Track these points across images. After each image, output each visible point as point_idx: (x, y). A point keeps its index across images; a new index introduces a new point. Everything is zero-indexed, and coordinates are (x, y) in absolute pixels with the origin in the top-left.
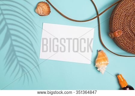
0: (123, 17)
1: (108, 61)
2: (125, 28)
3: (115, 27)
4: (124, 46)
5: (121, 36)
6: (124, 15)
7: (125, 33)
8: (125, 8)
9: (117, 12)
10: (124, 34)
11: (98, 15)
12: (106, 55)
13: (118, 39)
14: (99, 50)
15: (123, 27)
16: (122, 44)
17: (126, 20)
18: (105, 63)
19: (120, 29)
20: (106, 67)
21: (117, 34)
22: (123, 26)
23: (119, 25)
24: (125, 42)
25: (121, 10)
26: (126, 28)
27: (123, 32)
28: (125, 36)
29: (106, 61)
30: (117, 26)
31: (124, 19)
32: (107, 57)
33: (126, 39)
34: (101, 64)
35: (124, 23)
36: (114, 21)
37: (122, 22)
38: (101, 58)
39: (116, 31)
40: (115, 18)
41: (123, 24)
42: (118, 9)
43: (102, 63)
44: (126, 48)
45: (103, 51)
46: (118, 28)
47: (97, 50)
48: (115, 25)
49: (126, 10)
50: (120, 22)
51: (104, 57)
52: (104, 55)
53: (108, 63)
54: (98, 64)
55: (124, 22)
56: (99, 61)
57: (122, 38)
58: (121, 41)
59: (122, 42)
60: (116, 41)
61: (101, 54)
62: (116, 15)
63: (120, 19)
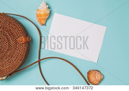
0: (14, 56)
1: (37, 13)
2: (15, 44)
3: (24, 47)
4: (18, 26)
5: (20, 37)
6: (14, 58)
7: (15, 40)
8: (11, 64)
9: (20, 62)
10: (17, 39)
11: (39, 62)
12: (38, 20)
13: (23, 34)
14: (44, 26)
15: (16, 45)
16: (20, 28)
17: (12, 52)
18: (40, 11)
19: (20, 44)
20: (40, 8)
21: (23, 40)
22: (16, 47)
23: (20, 48)
24: (17, 30)
25: (16, 63)
26: (13, 44)
27: (17, 40)
28: (15, 36)
29: (38, 14)
30: (22, 48)
31: (14, 53)
32: (37, 17)
33: (15, 33)
34: (44, 11)
35: (14, 49)
36: (24, 53)
37: (16, 51)
38: (43, 17)
39: (24, 43)
40: (23, 56)
41: (16, 48)
42: (18, 64)
43: (42, 13)
44: (16, 24)
45: (40, 24)
46: (21, 45)
47: (45, 26)
48: (24, 49)
49: (11, 63)
50: (18, 51)
51: (40, 18)
52: (40, 20)
53: (37, 11)
54: (47, 12)
55: (14, 51)
56: (45, 15)
57: (19, 35)
58: (21, 32)
59: (20, 30)
60: (26, 32)
61: (42, 22)
62: (22, 59)
63: (18, 54)
